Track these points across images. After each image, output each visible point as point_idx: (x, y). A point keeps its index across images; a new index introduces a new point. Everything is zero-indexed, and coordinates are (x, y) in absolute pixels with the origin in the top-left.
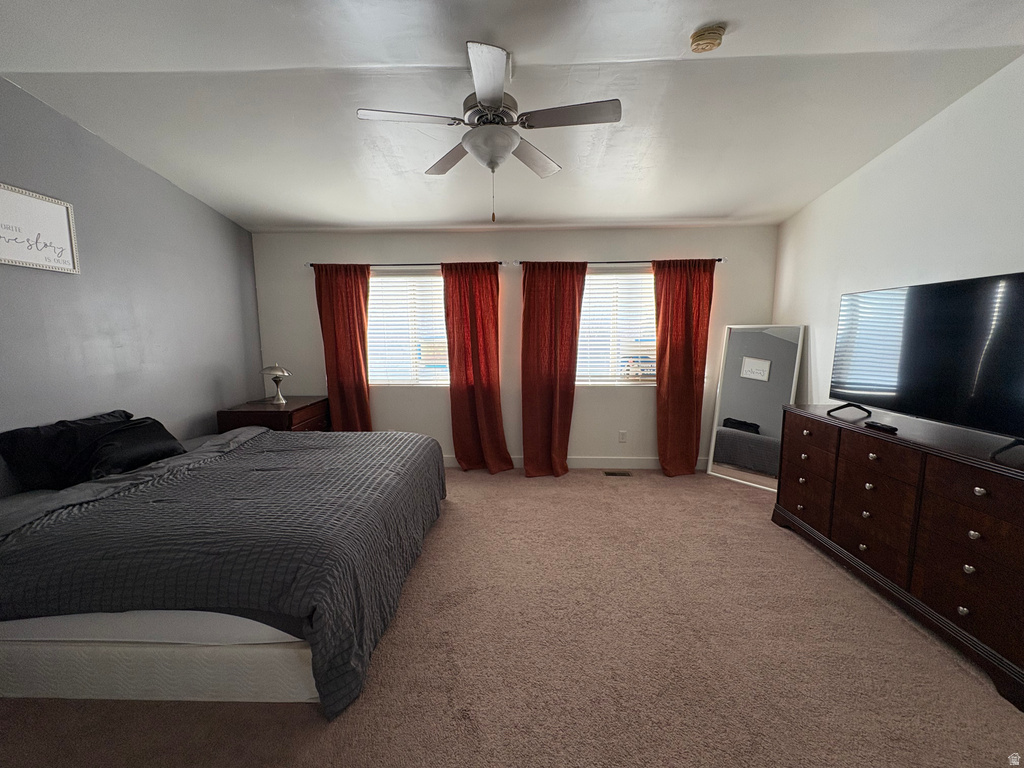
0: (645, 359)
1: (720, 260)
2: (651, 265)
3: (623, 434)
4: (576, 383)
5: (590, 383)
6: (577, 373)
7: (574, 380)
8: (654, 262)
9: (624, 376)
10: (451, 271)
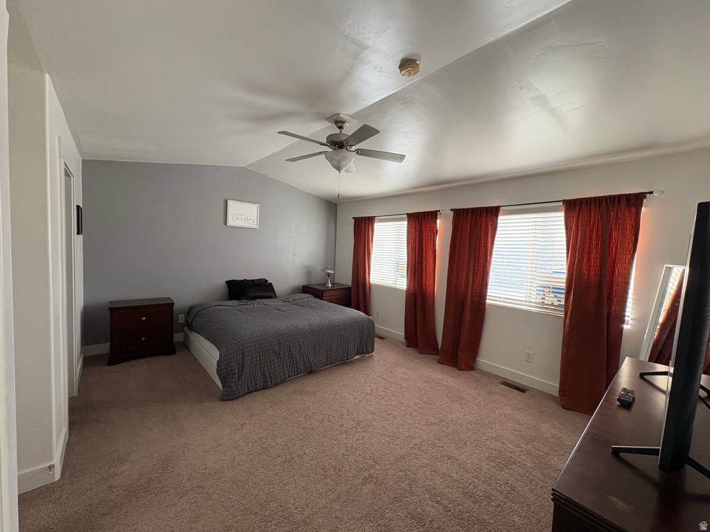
0: (555, 290)
1: (651, 193)
2: (561, 203)
3: (529, 354)
4: (487, 301)
5: (501, 304)
6: (488, 294)
7: (485, 299)
8: (564, 201)
9: (539, 303)
10: (411, 217)
